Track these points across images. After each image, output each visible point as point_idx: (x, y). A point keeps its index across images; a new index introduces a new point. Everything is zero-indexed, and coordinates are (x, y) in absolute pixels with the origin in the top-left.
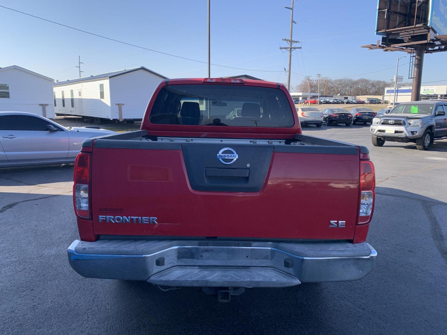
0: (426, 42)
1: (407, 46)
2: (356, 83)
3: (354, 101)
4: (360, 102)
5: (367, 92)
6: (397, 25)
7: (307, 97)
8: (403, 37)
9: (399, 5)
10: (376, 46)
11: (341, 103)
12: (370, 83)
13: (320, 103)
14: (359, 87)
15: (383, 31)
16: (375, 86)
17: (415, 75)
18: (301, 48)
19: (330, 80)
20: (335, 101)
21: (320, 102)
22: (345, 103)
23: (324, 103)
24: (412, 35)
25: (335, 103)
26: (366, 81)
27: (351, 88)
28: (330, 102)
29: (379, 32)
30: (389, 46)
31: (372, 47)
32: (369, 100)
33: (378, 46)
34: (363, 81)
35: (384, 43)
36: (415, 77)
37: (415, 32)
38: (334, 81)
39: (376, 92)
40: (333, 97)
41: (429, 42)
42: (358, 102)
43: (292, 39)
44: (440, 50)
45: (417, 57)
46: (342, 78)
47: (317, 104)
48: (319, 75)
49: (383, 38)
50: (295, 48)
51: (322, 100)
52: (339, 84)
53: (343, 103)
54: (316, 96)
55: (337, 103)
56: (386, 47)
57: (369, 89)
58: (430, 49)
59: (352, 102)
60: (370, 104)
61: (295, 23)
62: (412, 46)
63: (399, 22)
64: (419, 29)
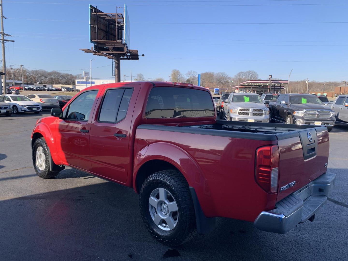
0: (123, 53)
1: (109, 54)
2: (50, 74)
3: (53, 89)
4: (58, 89)
5: (60, 82)
6: (102, 38)
7: (9, 84)
8: (108, 47)
9: (102, 25)
10: (90, 51)
11: (43, 90)
12: (61, 75)
13: (25, 90)
14: (52, 78)
15: (95, 41)
16: (65, 78)
17: (116, 74)
18: (14, 41)
19: (26, 70)
20: (38, 88)
21: (25, 88)
22: (47, 90)
23: (28, 90)
24: (114, 47)
25: (38, 90)
26: (58, 74)
27: (46, 78)
28: (33, 89)
29: (92, 41)
30: (99, 52)
31: (87, 51)
32: (66, 89)
33: (92, 51)
34: (55, 73)
35: (96, 49)
36: (116, 75)
37: (116, 45)
38: (31, 71)
39: (66, 82)
40: (33, 85)
41: (125, 53)
42: (57, 90)
43: (3, 32)
44: (127, 59)
45: (116, 62)
46: (37, 70)
47: (22, 91)
48: (21, 65)
49: (95, 46)
50: (8, 41)
51: (26, 87)
52: (35, 74)
53: (44, 90)
54: (19, 83)
55: (40, 90)
56: (97, 52)
57: (61, 80)
58: (121, 57)
59: (52, 89)
60: (67, 91)
61: (5, 18)
62: (113, 54)
63: (103, 36)
64: (118, 43)
